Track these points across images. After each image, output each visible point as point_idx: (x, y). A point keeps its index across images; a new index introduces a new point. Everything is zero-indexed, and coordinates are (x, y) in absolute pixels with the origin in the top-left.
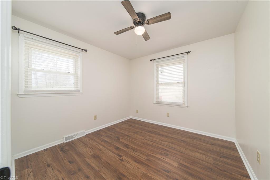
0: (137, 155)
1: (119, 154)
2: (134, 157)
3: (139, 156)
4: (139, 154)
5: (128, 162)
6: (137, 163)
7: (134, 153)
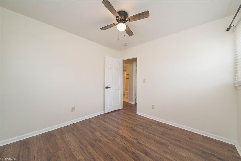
0: (123, 142)
1: (141, 146)
2: (126, 141)
3: (121, 141)
4: (121, 143)
5: (130, 137)
6: (123, 136)
7: (126, 145)
